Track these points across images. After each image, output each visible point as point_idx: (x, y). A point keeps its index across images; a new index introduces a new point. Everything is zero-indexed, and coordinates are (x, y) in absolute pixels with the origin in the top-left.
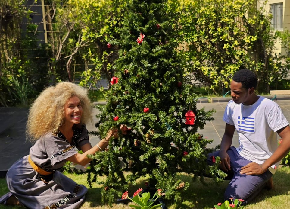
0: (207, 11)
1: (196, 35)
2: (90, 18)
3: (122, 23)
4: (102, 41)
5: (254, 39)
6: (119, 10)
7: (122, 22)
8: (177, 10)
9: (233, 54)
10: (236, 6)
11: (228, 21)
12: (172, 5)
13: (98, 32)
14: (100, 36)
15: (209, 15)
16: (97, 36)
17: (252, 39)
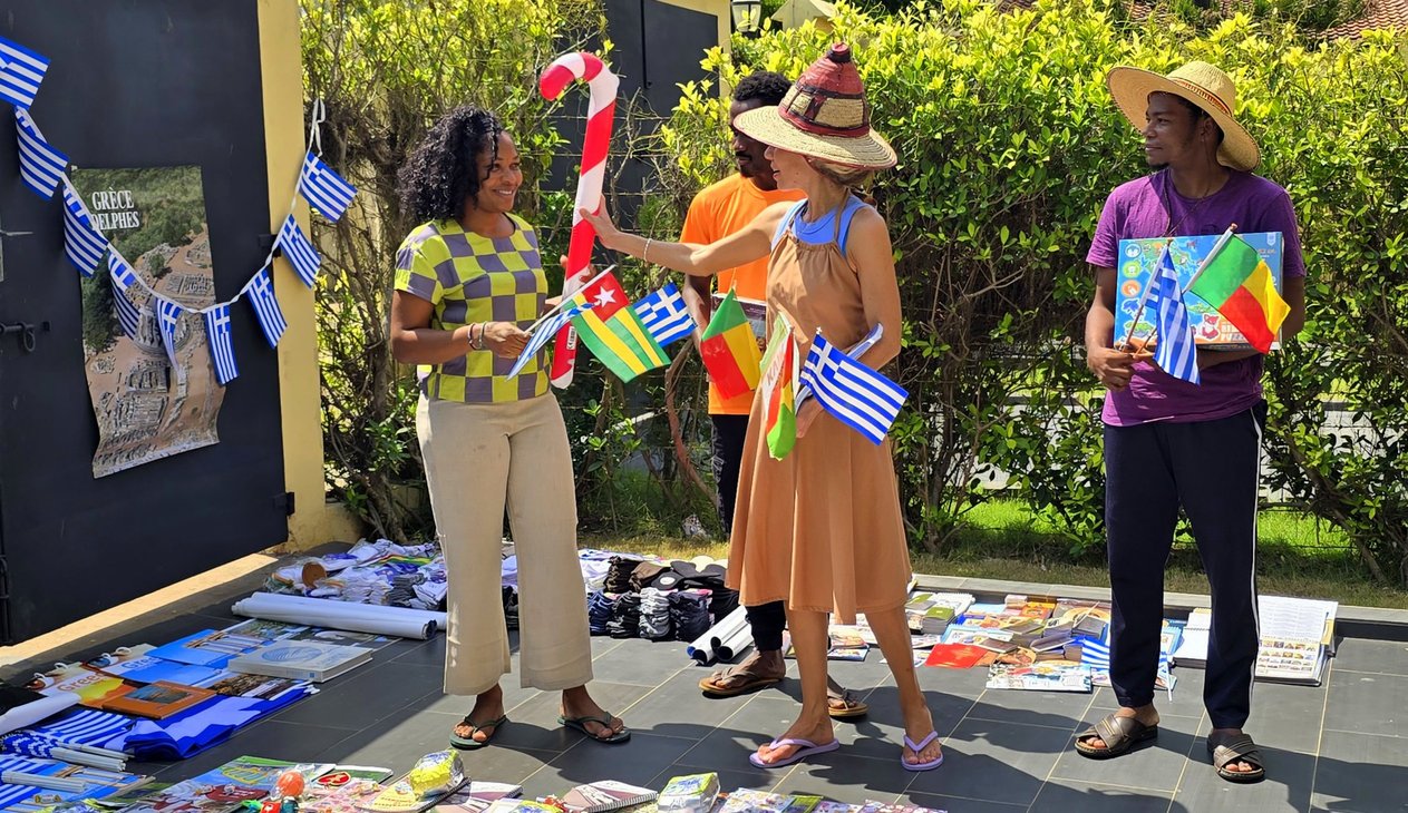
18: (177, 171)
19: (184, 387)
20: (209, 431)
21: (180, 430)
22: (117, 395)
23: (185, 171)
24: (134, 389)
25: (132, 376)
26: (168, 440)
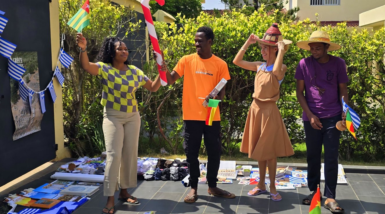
9: (364, 107)
10: (370, 48)
18: (32, 53)
19: (34, 114)
20: (39, 127)
21: (33, 126)
22: (19, 117)
23: (34, 53)
24: (23, 115)
25: (22, 111)
26: (30, 130)
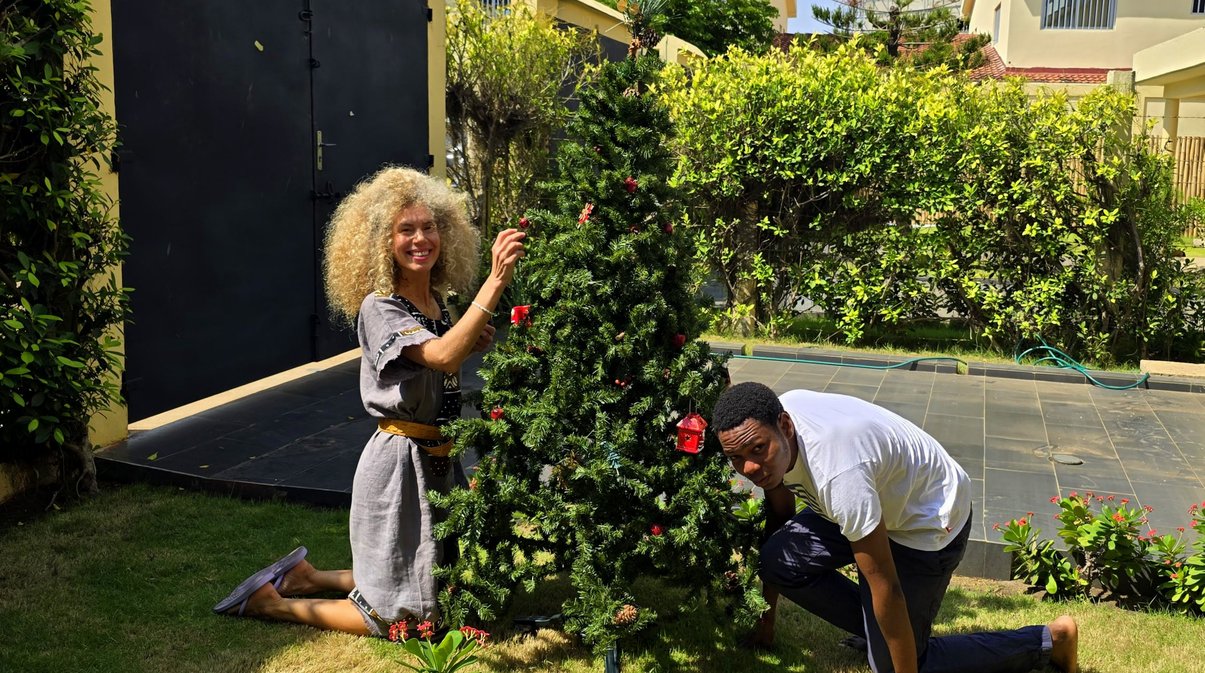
0: (986, 137)
1: (953, 196)
2: (692, 137)
3: (767, 153)
4: (715, 193)
5: (1110, 217)
6: (760, 119)
7: (767, 150)
8: (909, 130)
11: (1042, 166)
12: (894, 115)
13: (709, 170)
14: (711, 180)
15: (990, 147)
16: (704, 180)
17: (1102, 218)
